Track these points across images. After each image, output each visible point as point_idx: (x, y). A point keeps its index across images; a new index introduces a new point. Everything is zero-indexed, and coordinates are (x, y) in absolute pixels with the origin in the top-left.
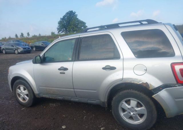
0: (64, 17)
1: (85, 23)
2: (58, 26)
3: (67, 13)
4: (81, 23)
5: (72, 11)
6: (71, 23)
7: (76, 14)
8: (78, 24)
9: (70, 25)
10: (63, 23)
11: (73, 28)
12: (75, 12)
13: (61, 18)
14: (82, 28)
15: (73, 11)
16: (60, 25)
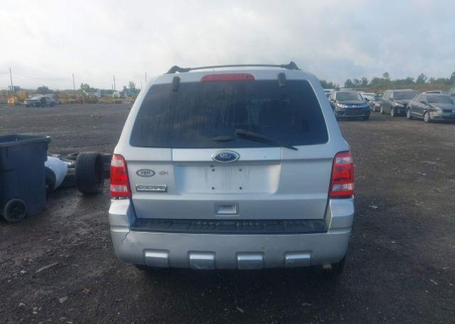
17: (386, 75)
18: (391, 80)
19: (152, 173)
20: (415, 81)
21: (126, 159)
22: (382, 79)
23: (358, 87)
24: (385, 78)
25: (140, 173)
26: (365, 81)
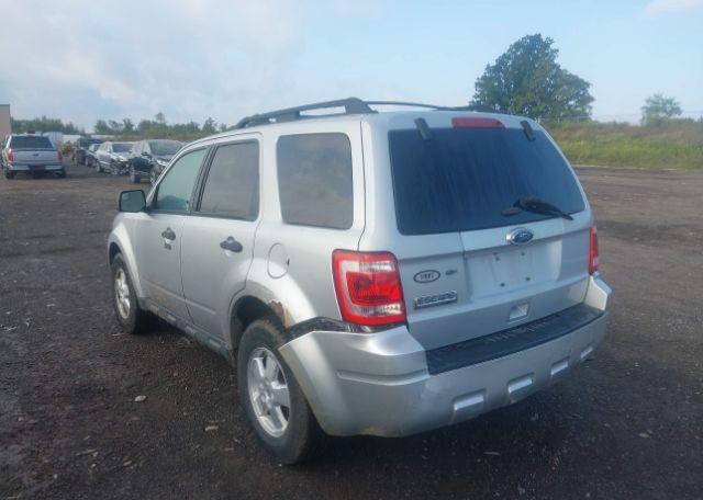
0: (502, 60)
1: (588, 85)
2: (476, 96)
3: (518, 45)
4: (569, 84)
5: (538, 37)
6: (525, 83)
7: (552, 47)
8: (555, 87)
9: (520, 93)
10: (496, 84)
11: (534, 104)
12: (552, 41)
13: (488, 67)
14: (572, 103)
15: (544, 38)
16: (482, 93)
17: (160, 116)
18: (168, 124)
19: (436, 275)
20: (201, 127)
21: (399, 258)
22: (155, 123)
23: (118, 133)
24: (159, 122)
25: (418, 278)
26: (129, 126)
